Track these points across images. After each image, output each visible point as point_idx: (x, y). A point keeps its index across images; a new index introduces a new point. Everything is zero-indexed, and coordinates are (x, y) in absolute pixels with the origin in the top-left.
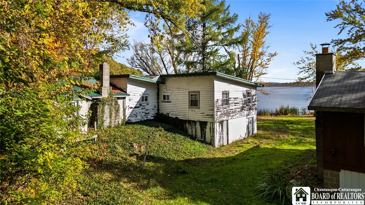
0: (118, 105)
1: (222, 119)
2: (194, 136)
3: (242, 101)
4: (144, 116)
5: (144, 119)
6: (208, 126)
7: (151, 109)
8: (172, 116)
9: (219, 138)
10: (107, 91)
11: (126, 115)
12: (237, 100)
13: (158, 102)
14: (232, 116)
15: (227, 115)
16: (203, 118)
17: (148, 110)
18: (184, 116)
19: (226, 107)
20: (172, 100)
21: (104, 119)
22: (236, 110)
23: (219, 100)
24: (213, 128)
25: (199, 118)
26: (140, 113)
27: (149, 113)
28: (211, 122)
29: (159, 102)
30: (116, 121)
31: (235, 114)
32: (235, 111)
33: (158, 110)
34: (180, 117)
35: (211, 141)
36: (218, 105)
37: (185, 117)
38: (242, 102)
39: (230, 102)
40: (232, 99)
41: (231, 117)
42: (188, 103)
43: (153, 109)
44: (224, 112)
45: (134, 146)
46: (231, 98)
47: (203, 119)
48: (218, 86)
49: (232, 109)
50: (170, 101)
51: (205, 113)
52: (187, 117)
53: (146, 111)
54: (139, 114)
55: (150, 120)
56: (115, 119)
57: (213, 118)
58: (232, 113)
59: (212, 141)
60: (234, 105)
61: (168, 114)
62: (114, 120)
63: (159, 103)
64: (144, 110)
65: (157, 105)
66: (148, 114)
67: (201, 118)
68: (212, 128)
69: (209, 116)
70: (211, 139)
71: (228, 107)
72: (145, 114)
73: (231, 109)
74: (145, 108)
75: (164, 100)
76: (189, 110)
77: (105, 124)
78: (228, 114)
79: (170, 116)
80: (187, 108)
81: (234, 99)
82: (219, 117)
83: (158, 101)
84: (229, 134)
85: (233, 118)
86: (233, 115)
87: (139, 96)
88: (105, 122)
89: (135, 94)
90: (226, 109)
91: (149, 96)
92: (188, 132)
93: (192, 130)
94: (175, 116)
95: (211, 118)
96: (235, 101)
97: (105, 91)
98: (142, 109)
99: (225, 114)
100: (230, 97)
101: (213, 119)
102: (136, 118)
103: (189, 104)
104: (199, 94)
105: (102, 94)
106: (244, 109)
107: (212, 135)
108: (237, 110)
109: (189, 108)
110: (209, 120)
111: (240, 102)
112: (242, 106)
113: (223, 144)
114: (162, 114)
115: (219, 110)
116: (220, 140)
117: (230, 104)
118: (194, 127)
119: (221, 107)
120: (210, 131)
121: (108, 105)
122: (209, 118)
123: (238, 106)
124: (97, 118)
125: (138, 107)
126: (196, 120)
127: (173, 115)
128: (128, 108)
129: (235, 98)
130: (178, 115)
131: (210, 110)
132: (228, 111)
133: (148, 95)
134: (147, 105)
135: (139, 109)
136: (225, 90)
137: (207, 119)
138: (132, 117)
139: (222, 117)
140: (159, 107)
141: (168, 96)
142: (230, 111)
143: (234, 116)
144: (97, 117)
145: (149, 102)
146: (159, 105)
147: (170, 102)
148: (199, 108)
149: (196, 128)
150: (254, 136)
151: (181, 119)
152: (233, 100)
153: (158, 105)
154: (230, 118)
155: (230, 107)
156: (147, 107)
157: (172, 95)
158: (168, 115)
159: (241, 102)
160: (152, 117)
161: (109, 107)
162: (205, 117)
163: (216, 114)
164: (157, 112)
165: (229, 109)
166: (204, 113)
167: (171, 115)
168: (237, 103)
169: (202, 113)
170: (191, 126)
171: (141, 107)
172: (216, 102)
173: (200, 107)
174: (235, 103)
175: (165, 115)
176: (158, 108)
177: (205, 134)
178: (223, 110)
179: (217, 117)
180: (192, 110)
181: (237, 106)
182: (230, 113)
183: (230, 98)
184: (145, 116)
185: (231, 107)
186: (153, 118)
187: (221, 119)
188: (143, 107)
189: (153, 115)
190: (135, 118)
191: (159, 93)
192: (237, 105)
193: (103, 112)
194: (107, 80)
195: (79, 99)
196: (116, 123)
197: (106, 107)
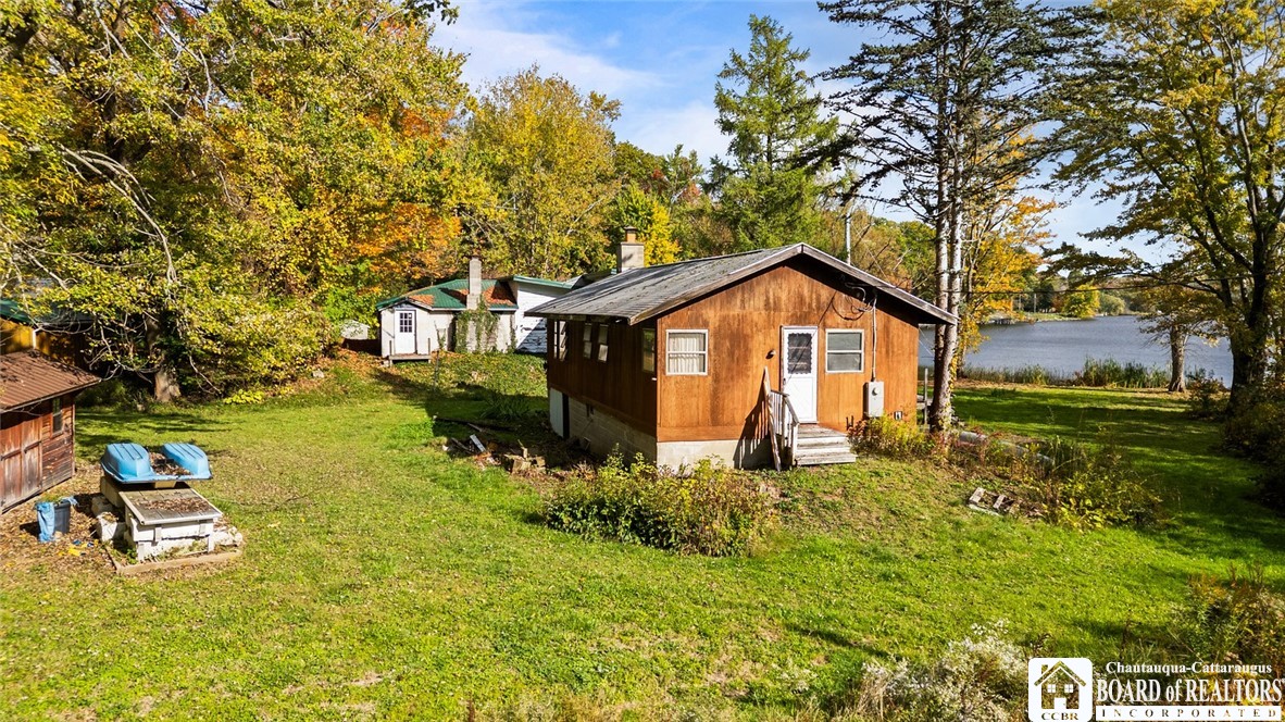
0: (493, 323)
10: (477, 300)
11: (516, 339)
21: (468, 340)
30: (490, 345)
56: (488, 343)
62: (486, 344)
77: (469, 348)
88: (469, 345)
97: (473, 300)
105: (468, 304)
121: (474, 320)
124: (455, 338)
128: (519, 328)
138: (529, 344)
144: (456, 336)
161: (476, 324)
193: (465, 329)
194: (477, 285)
195: (417, 309)
196: (490, 349)
197: (471, 323)
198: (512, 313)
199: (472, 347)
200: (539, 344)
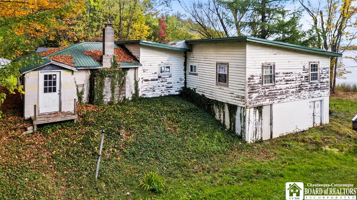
0: (123, 78)
1: (260, 103)
2: (222, 122)
3: (300, 77)
4: (165, 90)
5: (165, 94)
6: (239, 111)
7: (175, 82)
8: (199, 93)
9: (255, 129)
10: (110, 60)
11: (138, 88)
12: (289, 76)
13: (185, 74)
14: (281, 99)
15: (271, 98)
16: (232, 100)
17: (171, 83)
18: (211, 94)
19: (269, 86)
20: (199, 73)
21: (104, 93)
22: (288, 90)
23: (254, 76)
24: (244, 115)
25: (227, 99)
26: (159, 86)
27: (171, 87)
28: (241, 107)
29: (187, 73)
30: (121, 96)
31: (287, 96)
32: (286, 92)
33: (185, 83)
34: (207, 96)
35: (241, 134)
36: (253, 83)
37: (212, 96)
38: (300, 79)
39: (276, 79)
40: (281, 75)
41: (278, 100)
42: (215, 77)
43: (178, 82)
44: (265, 93)
45: (121, 134)
46: (280, 73)
47: (232, 102)
48: (255, 56)
49: (281, 89)
50: (196, 73)
51: (235, 93)
52: (214, 96)
53: (167, 85)
54: (158, 88)
55: (174, 96)
56: (120, 94)
57: (244, 101)
58: (280, 94)
59: (243, 134)
60: (285, 82)
61: (195, 89)
62: (118, 95)
63: (187, 75)
64: (165, 84)
65: (183, 78)
66: (171, 89)
67: (230, 100)
68: (242, 115)
69: (239, 97)
70: (242, 130)
71: (272, 85)
72: (167, 88)
73: (278, 89)
74: (166, 81)
75: (191, 71)
76: (218, 87)
77: (105, 100)
78: (272, 96)
79: (196, 92)
80: (214, 84)
81: (285, 75)
82: (255, 100)
83: (185, 72)
84: (273, 124)
85: (281, 102)
86: (282, 97)
87: (157, 66)
88: (105, 97)
89: (151, 64)
90: (268, 89)
91: (172, 66)
92: (215, 116)
93: (220, 114)
94: (202, 93)
95: (241, 101)
96: (285, 78)
97: (107, 60)
98: (161, 82)
99: (266, 96)
100: (276, 71)
101: (244, 103)
102: (154, 92)
103: (216, 80)
104: (228, 66)
105: (103, 63)
106: (304, 88)
107: (242, 124)
108: (291, 90)
109: (216, 84)
110: (240, 104)
111: (296, 78)
112: (300, 84)
113: (262, 138)
114: (189, 89)
115: (254, 91)
116: (256, 133)
117: (277, 82)
118: (222, 111)
119: (258, 86)
120: (241, 120)
121: (109, 77)
122: (239, 100)
123: (293, 85)
124: (94, 93)
125: (157, 80)
126: (224, 101)
127: (200, 91)
128: (141, 80)
129: (287, 73)
130: (204, 92)
131: (241, 90)
132: (273, 92)
133: (171, 64)
134: (170, 77)
135: (158, 81)
136: (268, 62)
137: (237, 102)
138: (147, 92)
139: (260, 100)
140: (187, 79)
141: (195, 67)
142: (275, 91)
143: (284, 99)
144: (94, 91)
145: (172, 74)
146: (187, 77)
147: (196, 75)
148: (227, 86)
149: (224, 112)
150: (322, 128)
151: (208, 97)
152: (283, 76)
153: (185, 78)
154: (276, 101)
155: (276, 86)
156: (169, 80)
157: (199, 66)
158: (195, 91)
159: (298, 79)
160: (176, 91)
161: (110, 80)
162: (235, 99)
163: (249, 96)
164: (183, 86)
165: (275, 89)
166: (233, 94)
167: (198, 91)
168: (290, 81)
169: (231, 93)
170: (218, 108)
171: (161, 80)
172: (249, 79)
173: (229, 84)
174: (287, 81)
175: (192, 90)
176: (185, 81)
177: (235, 121)
178: (263, 90)
179: (250, 100)
180: (220, 87)
181: (290, 85)
182: (275, 95)
183: (277, 74)
184: (167, 90)
185: (278, 87)
186: (177, 93)
187: (258, 104)
188: (164, 80)
189: (179, 90)
190: (152, 93)
191: (187, 63)
192: (289, 82)
193: (102, 85)
194: (111, 47)
195: (61, 71)
196: (121, 99)
197: (107, 79)
198: (136, 68)
199: (107, 98)
200: (154, 91)
